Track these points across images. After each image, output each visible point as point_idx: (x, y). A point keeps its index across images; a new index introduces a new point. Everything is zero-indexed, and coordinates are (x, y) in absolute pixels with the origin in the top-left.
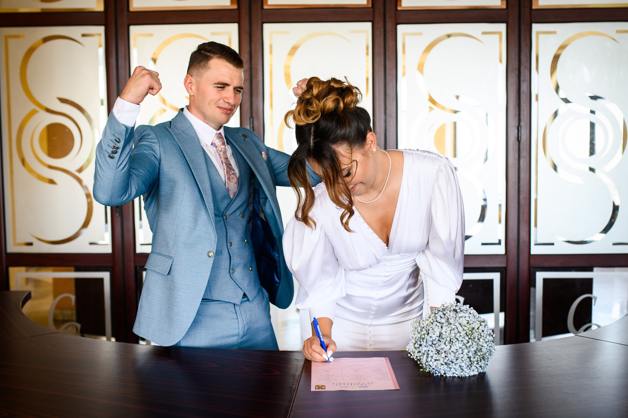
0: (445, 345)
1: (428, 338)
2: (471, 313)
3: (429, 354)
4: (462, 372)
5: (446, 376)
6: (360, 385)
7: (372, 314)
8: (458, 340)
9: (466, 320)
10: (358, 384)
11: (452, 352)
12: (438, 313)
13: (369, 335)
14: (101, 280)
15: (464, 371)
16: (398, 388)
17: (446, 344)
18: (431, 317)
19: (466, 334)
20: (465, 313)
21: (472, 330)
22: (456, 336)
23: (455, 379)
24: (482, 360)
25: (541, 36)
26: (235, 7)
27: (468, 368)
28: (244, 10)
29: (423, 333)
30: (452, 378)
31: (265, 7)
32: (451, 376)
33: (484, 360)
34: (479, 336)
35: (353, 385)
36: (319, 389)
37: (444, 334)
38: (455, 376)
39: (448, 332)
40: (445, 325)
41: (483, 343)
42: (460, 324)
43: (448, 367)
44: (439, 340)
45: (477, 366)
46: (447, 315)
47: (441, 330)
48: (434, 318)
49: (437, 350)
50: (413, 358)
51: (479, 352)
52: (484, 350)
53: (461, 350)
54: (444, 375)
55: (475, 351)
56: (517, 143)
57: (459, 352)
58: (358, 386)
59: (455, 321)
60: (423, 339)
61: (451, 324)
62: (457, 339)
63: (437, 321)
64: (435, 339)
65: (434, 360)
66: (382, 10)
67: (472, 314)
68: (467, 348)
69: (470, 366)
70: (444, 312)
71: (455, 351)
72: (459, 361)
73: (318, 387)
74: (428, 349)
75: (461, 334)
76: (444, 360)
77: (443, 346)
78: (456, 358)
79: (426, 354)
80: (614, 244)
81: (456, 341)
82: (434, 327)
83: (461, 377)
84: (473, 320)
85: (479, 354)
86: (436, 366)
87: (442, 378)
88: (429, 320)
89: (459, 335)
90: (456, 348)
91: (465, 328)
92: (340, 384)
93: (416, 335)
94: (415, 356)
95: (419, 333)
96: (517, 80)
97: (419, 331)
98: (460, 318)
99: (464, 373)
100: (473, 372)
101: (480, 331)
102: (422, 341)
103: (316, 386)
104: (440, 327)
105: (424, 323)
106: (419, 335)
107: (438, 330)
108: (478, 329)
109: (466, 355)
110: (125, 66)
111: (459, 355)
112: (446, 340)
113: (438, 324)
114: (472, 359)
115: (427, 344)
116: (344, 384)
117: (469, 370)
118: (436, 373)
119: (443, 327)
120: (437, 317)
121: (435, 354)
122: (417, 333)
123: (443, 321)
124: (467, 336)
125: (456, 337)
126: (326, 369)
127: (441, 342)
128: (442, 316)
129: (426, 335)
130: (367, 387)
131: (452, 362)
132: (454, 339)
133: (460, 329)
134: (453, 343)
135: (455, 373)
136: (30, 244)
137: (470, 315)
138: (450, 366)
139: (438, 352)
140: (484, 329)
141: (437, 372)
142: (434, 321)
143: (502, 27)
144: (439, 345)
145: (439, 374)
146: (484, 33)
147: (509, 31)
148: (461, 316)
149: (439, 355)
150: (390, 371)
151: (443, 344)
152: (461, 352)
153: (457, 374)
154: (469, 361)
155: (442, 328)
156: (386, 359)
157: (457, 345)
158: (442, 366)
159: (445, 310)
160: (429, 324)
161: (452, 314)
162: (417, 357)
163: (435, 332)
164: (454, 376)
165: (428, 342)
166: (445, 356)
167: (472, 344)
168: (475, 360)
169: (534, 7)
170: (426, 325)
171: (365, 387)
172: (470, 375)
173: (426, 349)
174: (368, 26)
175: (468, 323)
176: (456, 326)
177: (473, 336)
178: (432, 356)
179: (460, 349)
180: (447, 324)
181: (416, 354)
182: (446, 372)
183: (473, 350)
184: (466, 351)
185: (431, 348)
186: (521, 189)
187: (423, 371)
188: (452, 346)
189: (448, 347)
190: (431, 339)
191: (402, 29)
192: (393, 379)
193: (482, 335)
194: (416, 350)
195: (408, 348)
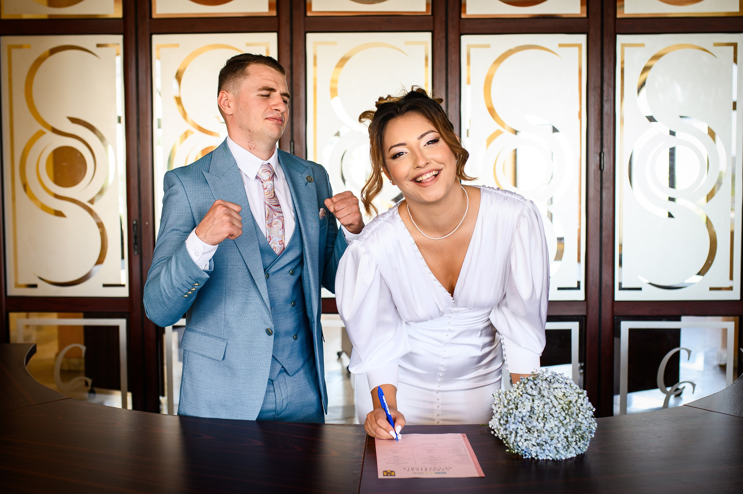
0: (538, 422)
1: (517, 413)
2: (567, 383)
3: (518, 432)
4: (557, 454)
5: (538, 459)
6: (436, 471)
7: (440, 376)
8: (553, 416)
9: (562, 391)
10: (434, 469)
11: (546, 430)
12: (527, 383)
13: (436, 403)
14: (116, 328)
15: (559, 453)
16: (483, 475)
17: (540, 420)
18: (520, 387)
19: (562, 408)
20: (561, 383)
21: (569, 404)
22: (551, 411)
23: (549, 463)
24: (581, 440)
25: (626, 49)
26: (274, 13)
27: (565, 449)
28: (285, 18)
29: (510, 407)
30: (545, 461)
31: (309, 14)
32: (544, 459)
33: (583, 440)
34: (578, 411)
35: (428, 470)
36: (387, 475)
37: (536, 408)
38: (549, 460)
39: (541, 406)
40: (537, 398)
41: (582, 419)
42: (555, 397)
43: (541, 449)
44: (530, 416)
45: (576, 447)
46: (539, 385)
47: (532, 404)
48: (523, 389)
49: (527, 428)
50: (498, 436)
51: (577, 430)
52: (584, 428)
53: (557, 428)
54: (536, 458)
55: (573, 429)
56: (599, 172)
57: (554, 430)
58: (434, 472)
59: (548, 393)
60: (510, 414)
61: (544, 396)
62: (551, 415)
63: (527, 393)
64: (526, 415)
65: (524, 440)
66: (444, 18)
67: (569, 385)
68: (563, 425)
69: (566, 448)
70: (536, 382)
71: (549, 429)
72: (555, 441)
73: (386, 473)
74: (517, 426)
75: (557, 409)
76: (536, 440)
77: (535, 423)
78: (551, 437)
79: (514, 432)
80: (711, 289)
81: (551, 418)
82: (523, 400)
83: (556, 460)
84: (571, 392)
85: (577, 432)
86: (526, 447)
87: (533, 461)
88: (518, 391)
89: (554, 411)
90: (551, 426)
91: (562, 402)
92: (413, 469)
93: (501, 408)
94: (501, 433)
95: (505, 407)
96: (599, 99)
97: (506, 404)
98: (554, 388)
99: (560, 455)
100: (570, 454)
101: (579, 405)
102: (509, 416)
103: (384, 472)
104: (531, 400)
105: (511, 394)
106: (506, 410)
107: (528, 404)
108: (576, 402)
109: (563, 434)
110: (147, 81)
111: (554, 434)
112: (539, 416)
113: (529, 397)
114: (569, 439)
115: (516, 421)
116: (417, 469)
117: (566, 452)
118: (525, 455)
119: (535, 400)
120: (527, 388)
121: (526, 432)
122: (502, 406)
123: (535, 393)
124: (564, 411)
125: (551, 413)
126: (393, 449)
127: (532, 417)
128: (534, 387)
129: (514, 410)
130: (445, 473)
131: (546, 443)
132: (549, 415)
133: (555, 403)
134: (546, 420)
135: (549, 456)
136: (35, 286)
137: (566, 386)
138: (543, 448)
139: (529, 430)
140: (583, 403)
141: (527, 453)
142: (524, 393)
143: (582, 39)
144: (530, 422)
145: (530, 457)
146: (561, 45)
147: (590, 42)
148: (556, 387)
149: (530, 435)
150: (470, 452)
151: (535, 421)
152: (556, 431)
153: (551, 457)
154: (566, 442)
155: (533, 401)
156: (464, 436)
157: (552, 423)
158: (534, 447)
159: (536, 379)
160: (517, 397)
161: (545, 384)
162: (502, 435)
163: (525, 405)
164: (547, 459)
165: (516, 418)
166: (537, 435)
167: (570, 420)
168: (573, 441)
169: (619, 16)
170: (514, 398)
171: (443, 473)
172: (567, 458)
173: (513, 426)
174: (427, 37)
175: (564, 395)
176: (551, 399)
177: (570, 410)
178: (522, 435)
179: (555, 426)
180: (539, 396)
181: (502, 432)
182: (538, 454)
183: (571, 428)
184: (562, 430)
185: (520, 426)
186: (604, 225)
187: (509, 452)
188: (546, 423)
189: (542, 425)
190: (521, 415)
191: (466, 40)
192: (475, 463)
193: (581, 410)
194: (502, 427)
195: (490, 424)
